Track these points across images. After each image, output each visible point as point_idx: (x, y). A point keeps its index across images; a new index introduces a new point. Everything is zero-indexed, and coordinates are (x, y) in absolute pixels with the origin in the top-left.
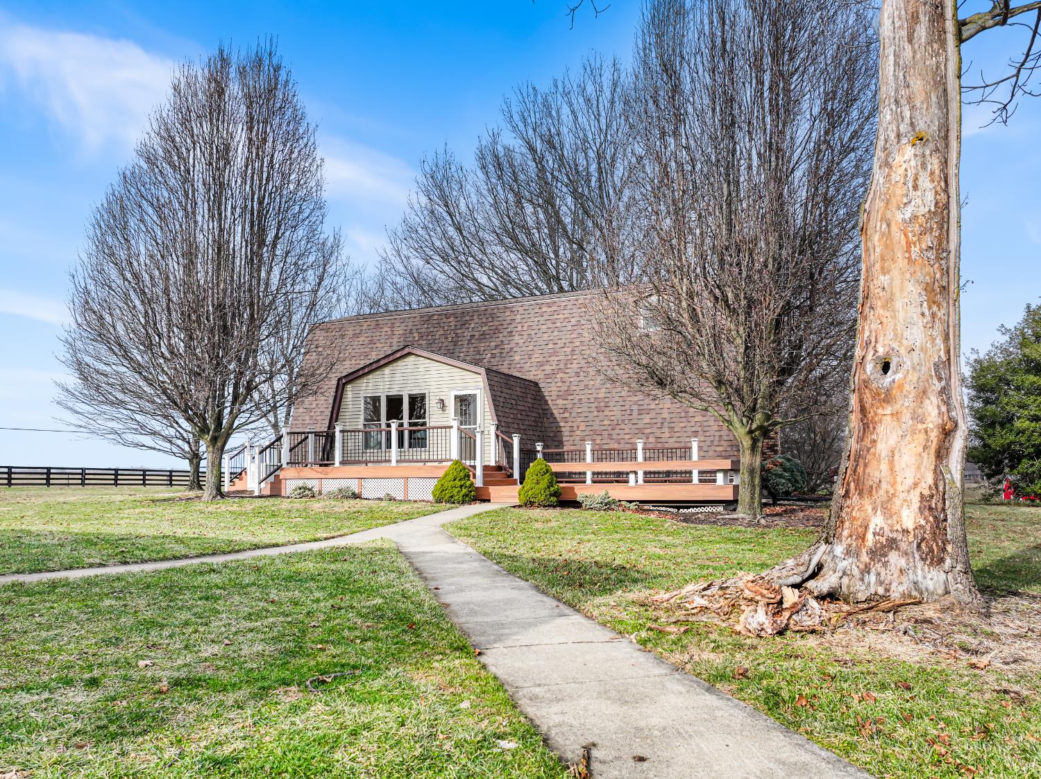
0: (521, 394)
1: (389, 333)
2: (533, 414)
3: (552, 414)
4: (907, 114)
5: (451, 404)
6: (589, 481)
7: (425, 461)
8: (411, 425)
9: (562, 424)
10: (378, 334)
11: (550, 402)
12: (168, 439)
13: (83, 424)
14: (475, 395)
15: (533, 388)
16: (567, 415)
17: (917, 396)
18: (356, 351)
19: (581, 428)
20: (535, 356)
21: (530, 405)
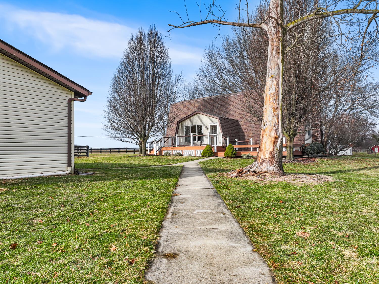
0: (231, 124)
1: (194, 106)
2: (236, 130)
3: (242, 130)
4: (270, 71)
5: (209, 128)
6: (251, 151)
7: (200, 145)
8: (198, 134)
9: (245, 133)
10: (190, 106)
11: (241, 126)
12: (133, 139)
13: (110, 135)
14: (216, 125)
15: (236, 122)
16: (247, 130)
17: (270, 131)
18: (184, 112)
19: (251, 134)
20: (237, 112)
21: (235, 127)
